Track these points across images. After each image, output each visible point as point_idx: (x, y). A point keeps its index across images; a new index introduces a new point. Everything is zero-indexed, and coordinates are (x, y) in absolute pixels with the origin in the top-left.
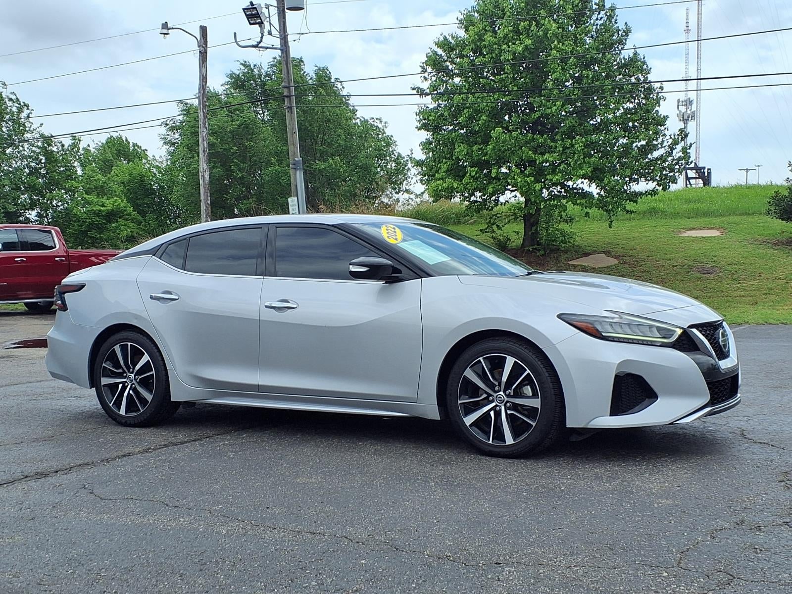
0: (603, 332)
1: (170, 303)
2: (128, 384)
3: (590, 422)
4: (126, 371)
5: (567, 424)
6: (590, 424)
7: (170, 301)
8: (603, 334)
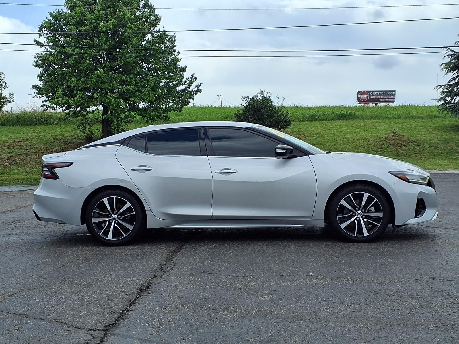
0: (410, 179)
1: (146, 172)
2: (113, 221)
3: (406, 222)
4: (111, 213)
5: (395, 223)
6: (406, 223)
7: (146, 171)
8: (410, 180)
